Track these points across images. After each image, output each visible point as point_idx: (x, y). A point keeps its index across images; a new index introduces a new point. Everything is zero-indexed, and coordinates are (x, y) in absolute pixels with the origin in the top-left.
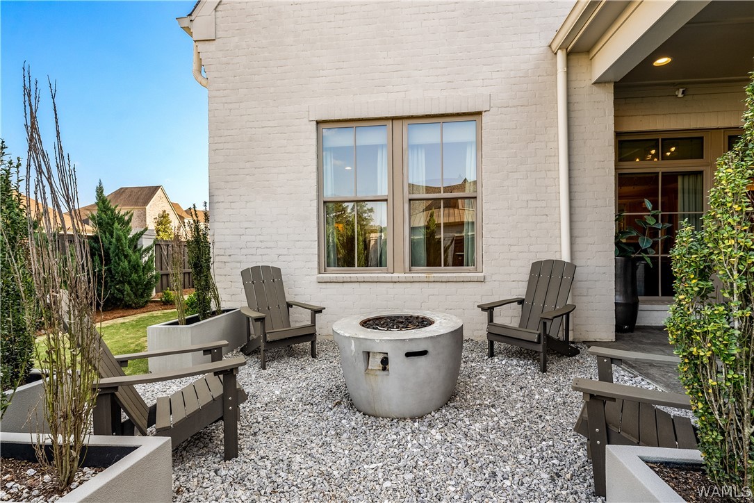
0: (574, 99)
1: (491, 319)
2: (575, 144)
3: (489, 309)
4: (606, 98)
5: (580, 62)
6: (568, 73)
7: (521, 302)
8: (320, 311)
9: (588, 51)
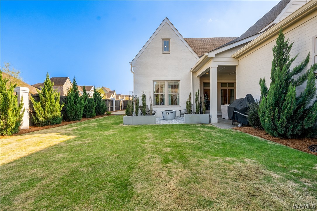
0: (194, 79)
1: (181, 112)
2: (194, 86)
3: (181, 111)
4: (198, 79)
5: (194, 74)
6: (193, 75)
7: (185, 110)
8: (156, 111)
9: (196, 72)
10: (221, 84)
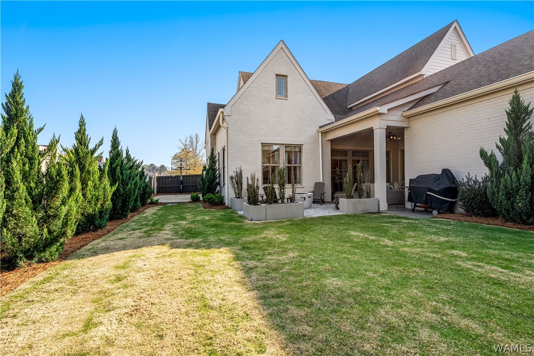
4: (329, 144)
6: (322, 138)
7: (313, 192)
10: (353, 152)
